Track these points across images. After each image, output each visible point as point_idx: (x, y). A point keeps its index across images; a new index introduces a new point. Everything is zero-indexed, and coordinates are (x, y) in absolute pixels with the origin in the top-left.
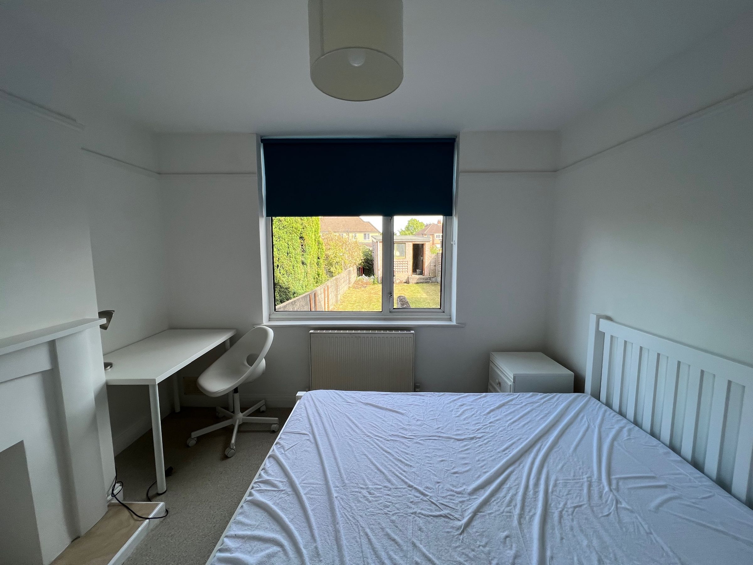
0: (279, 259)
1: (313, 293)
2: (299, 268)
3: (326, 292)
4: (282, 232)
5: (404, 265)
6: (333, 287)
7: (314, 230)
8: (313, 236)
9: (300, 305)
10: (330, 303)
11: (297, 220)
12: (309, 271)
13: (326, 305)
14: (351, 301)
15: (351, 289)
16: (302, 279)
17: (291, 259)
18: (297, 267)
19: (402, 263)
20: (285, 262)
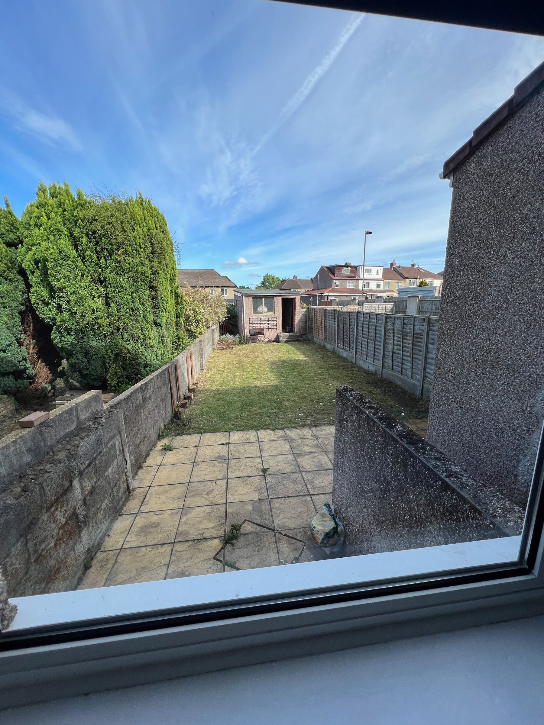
0: (119, 318)
1: (173, 366)
2: (150, 331)
3: (189, 360)
4: (121, 279)
5: (273, 322)
6: (196, 352)
7: (169, 277)
8: (168, 285)
9: (154, 387)
10: (194, 373)
11: (143, 262)
12: (165, 333)
13: (190, 376)
14: (219, 368)
15: (216, 351)
16: (156, 346)
17: (139, 318)
18: (147, 329)
19: (270, 319)
20: (128, 322)
